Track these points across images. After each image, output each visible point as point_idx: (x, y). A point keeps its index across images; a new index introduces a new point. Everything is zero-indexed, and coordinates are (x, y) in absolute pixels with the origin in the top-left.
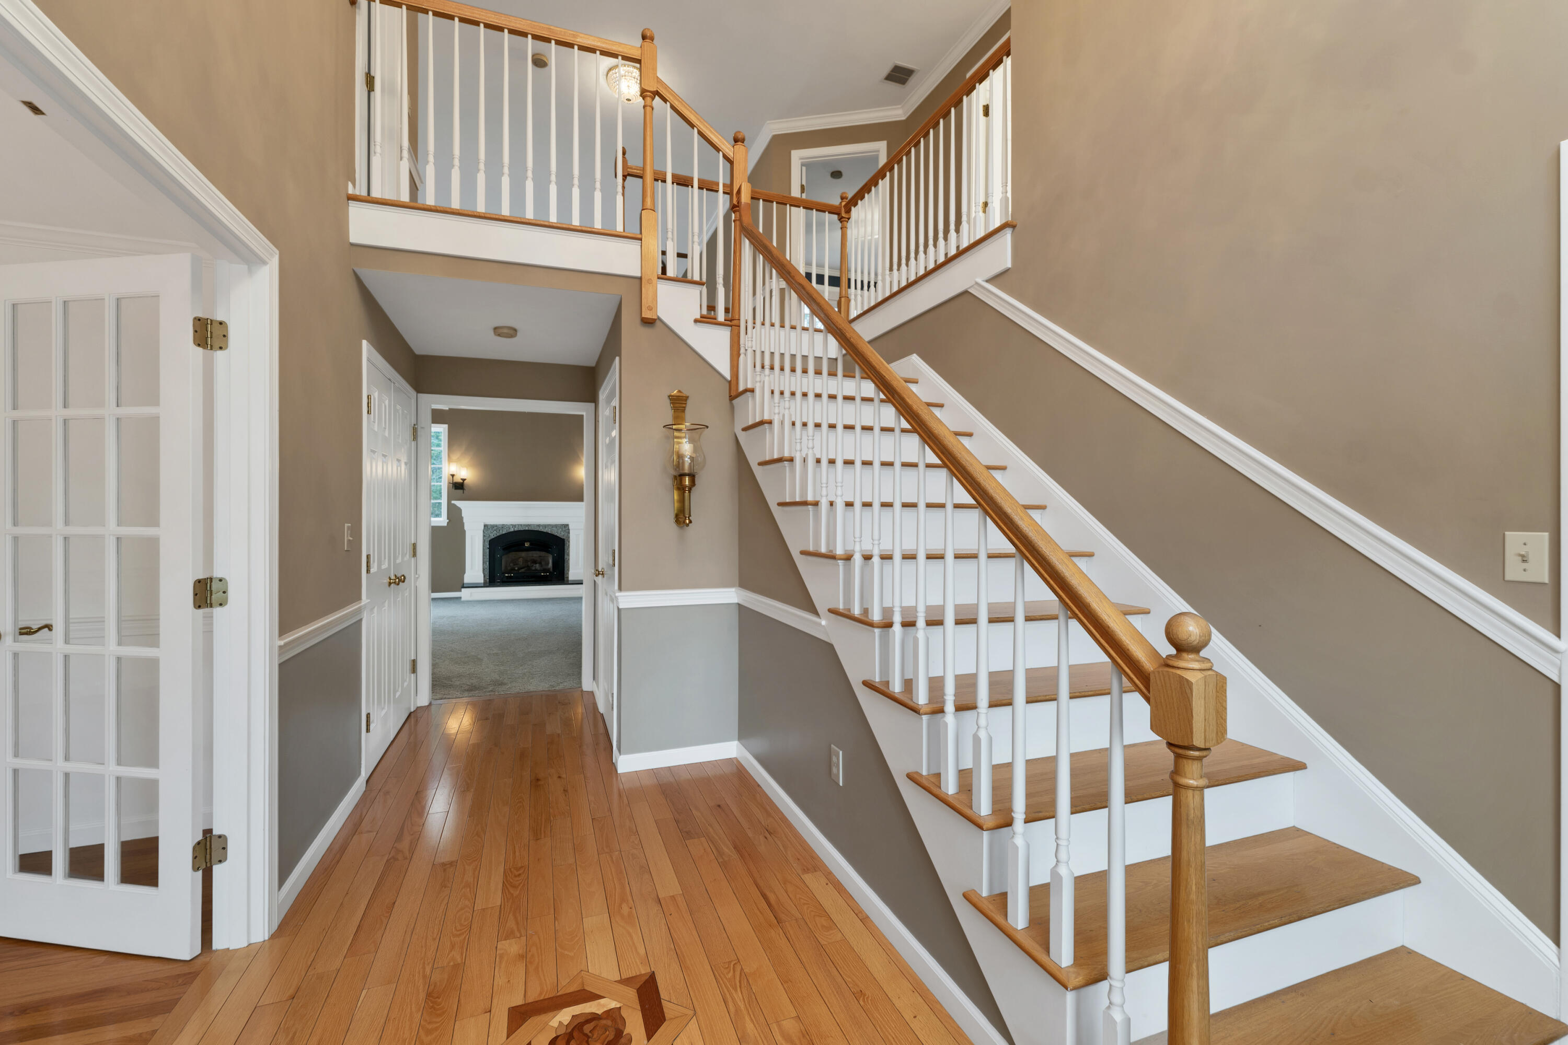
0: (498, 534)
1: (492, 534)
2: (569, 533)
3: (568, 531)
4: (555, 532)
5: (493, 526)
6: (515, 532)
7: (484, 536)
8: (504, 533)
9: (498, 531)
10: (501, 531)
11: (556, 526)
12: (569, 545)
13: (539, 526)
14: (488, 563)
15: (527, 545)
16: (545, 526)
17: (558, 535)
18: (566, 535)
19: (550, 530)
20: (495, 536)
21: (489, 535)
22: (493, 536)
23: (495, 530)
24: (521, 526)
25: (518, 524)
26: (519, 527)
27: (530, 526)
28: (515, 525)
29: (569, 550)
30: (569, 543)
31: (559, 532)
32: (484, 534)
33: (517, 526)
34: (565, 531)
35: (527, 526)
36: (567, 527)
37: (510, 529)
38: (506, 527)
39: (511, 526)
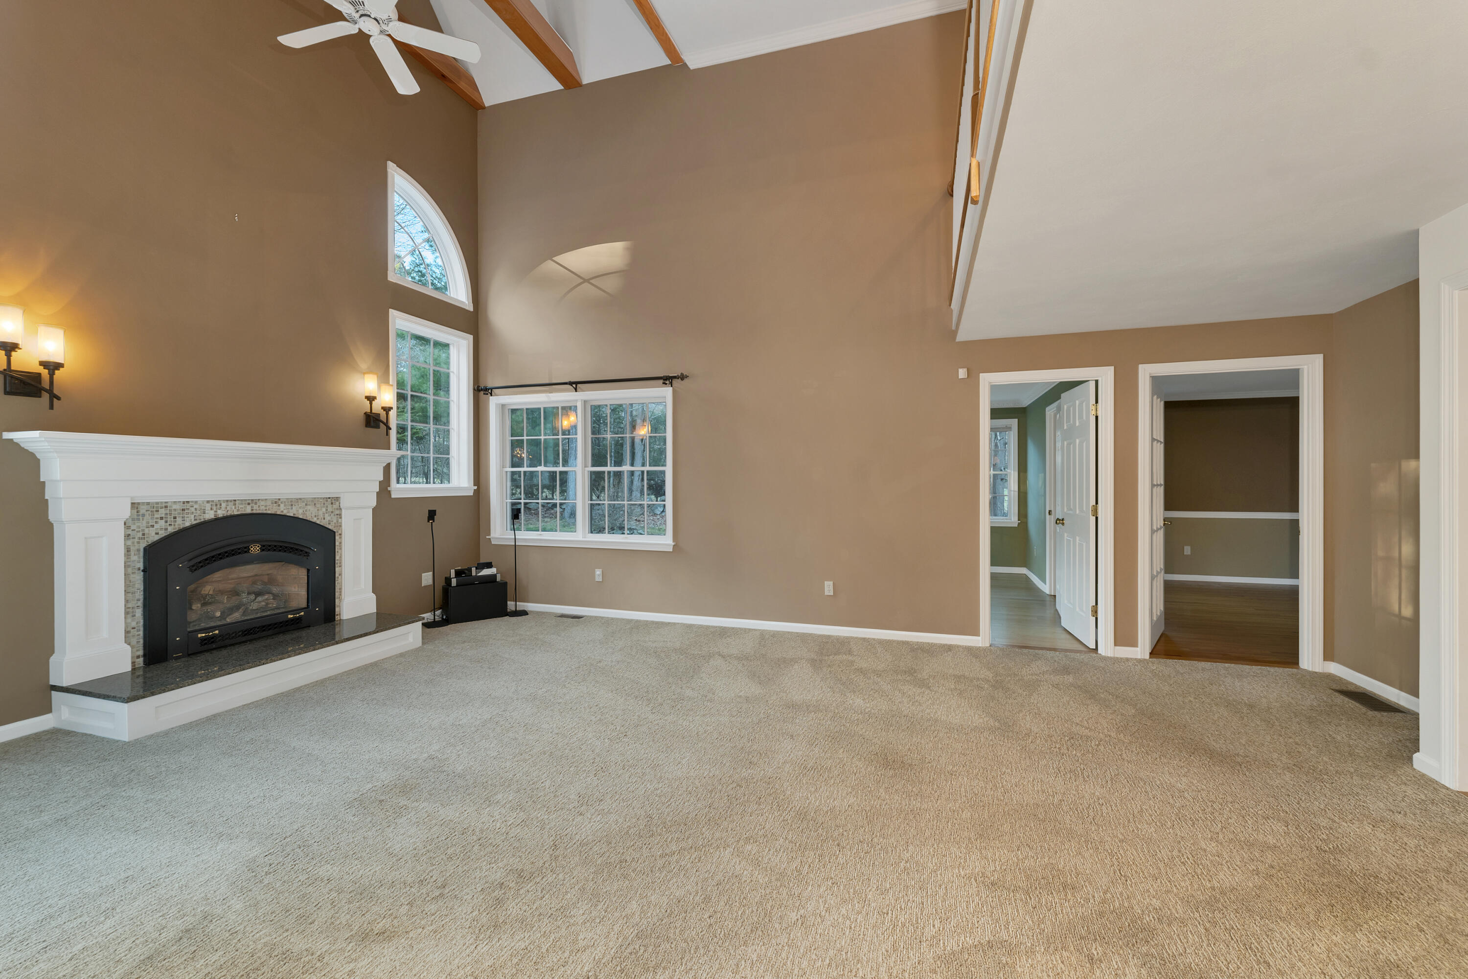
0: (171, 530)
1: (152, 531)
2: (340, 515)
3: (338, 512)
4: (312, 514)
5: (154, 507)
6: (217, 520)
7: (127, 536)
8: (187, 524)
9: (170, 519)
10: (179, 520)
11: (314, 501)
12: (340, 543)
13: (276, 502)
14: (139, 613)
15: (255, 549)
16: (292, 502)
17: (318, 522)
18: (335, 521)
19: (301, 511)
20: (163, 534)
21: (144, 534)
22: (157, 534)
23: (162, 518)
24: (235, 505)
25: (227, 501)
26: (228, 508)
27: (256, 504)
28: (218, 504)
29: (341, 554)
30: (340, 538)
31: (321, 513)
32: (129, 532)
33: (224, 505)
34: (332, 512)
35: (249, 504)
36: (337, 503)
37: (204, 513)
38: (193, 509)
39: (208, 506)
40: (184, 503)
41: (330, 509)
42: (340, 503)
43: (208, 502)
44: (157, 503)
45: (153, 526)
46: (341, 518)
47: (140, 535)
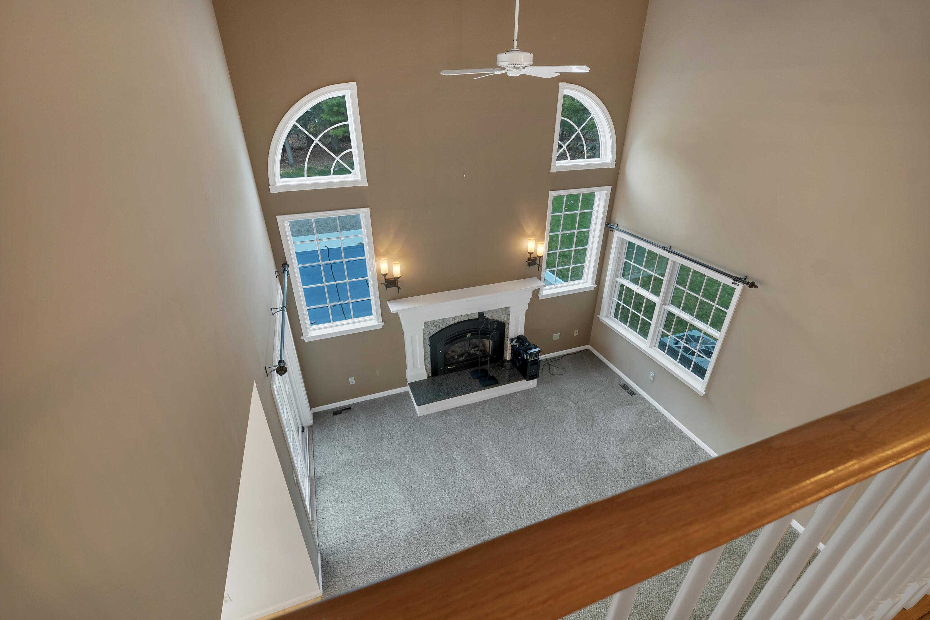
0: (438, 330)
1: (432, 331)
2: (509, 315)
3: (508, 314)
4: (495, 317)
5: (432, 322)
6: (455, 324)
7: (424, 334)
8: (444, 327)
9: (438, 326)
10: (441, 326)
11: (496, 311)
12: (508, 327)
13: (479, 313)
14: (429, 359)
15: (469, 335)
16: (485, 313)
17: (498, 319)
18: (506, 318)
19: (490, 316)
20: (436, 332)
21: (429, 332)
22: (434, 332)
23: (435, 326)
24: (462, 317)
25: (459, 316)
26: (459, 319)
27: (470, 315)
28: (455, 318)
29: (508, 332)
30: (509, 325)
31: (499, 315)
32: (424, 332)
33: (457, 318)
34: (505, 314)
35: (467, 316)
36: (508, 309)
37: (450, 322)
38: (446, 321)
39: (451, 319)
40: (442, 319)
41: (504, 313)
42: (509, 309)
43: (451, 318)
44: (433, 321)
45: (432, 329)
46: (509, 316)
47: (428, 333)
